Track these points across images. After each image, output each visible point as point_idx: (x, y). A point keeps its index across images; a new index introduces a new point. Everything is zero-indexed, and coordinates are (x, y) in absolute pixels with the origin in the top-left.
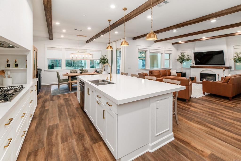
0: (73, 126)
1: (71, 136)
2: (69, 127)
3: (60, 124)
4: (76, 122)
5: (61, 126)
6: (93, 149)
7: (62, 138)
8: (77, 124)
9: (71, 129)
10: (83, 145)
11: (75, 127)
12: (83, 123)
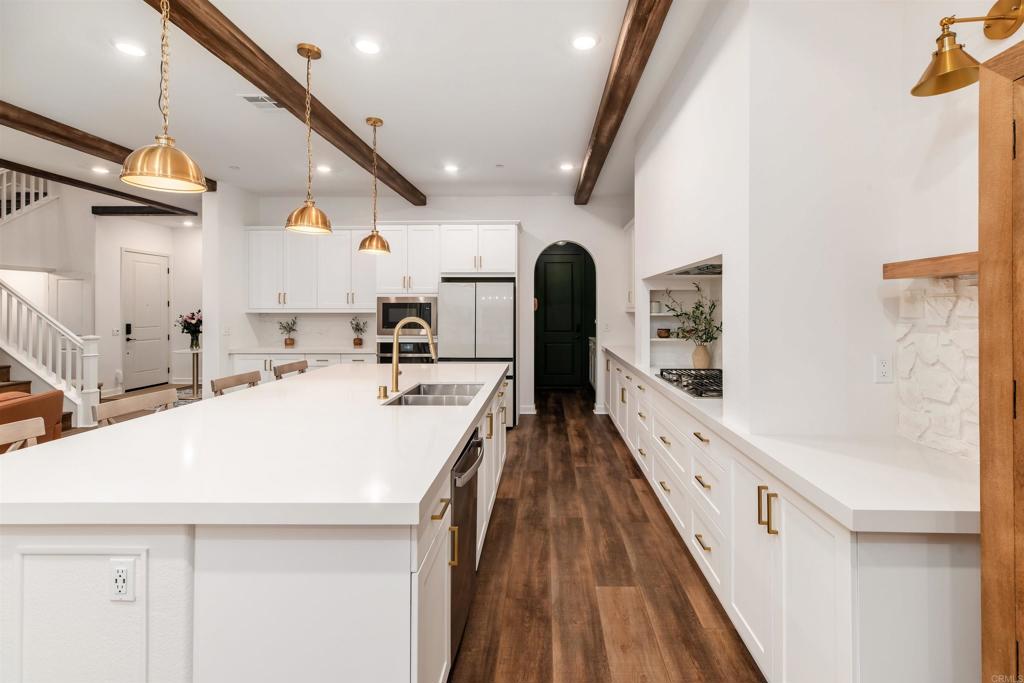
0: (544, 557)
1: (556, 526)
2: (559, 556)
3: (591, 577)
4: (530, 568)
5: (584, 569)
6: (522, 492)
7: (581, 529)
8: (528, 557)
9: (552, 546)
10: (536, 503)
11: (540, 548)
12: (506, 554)
